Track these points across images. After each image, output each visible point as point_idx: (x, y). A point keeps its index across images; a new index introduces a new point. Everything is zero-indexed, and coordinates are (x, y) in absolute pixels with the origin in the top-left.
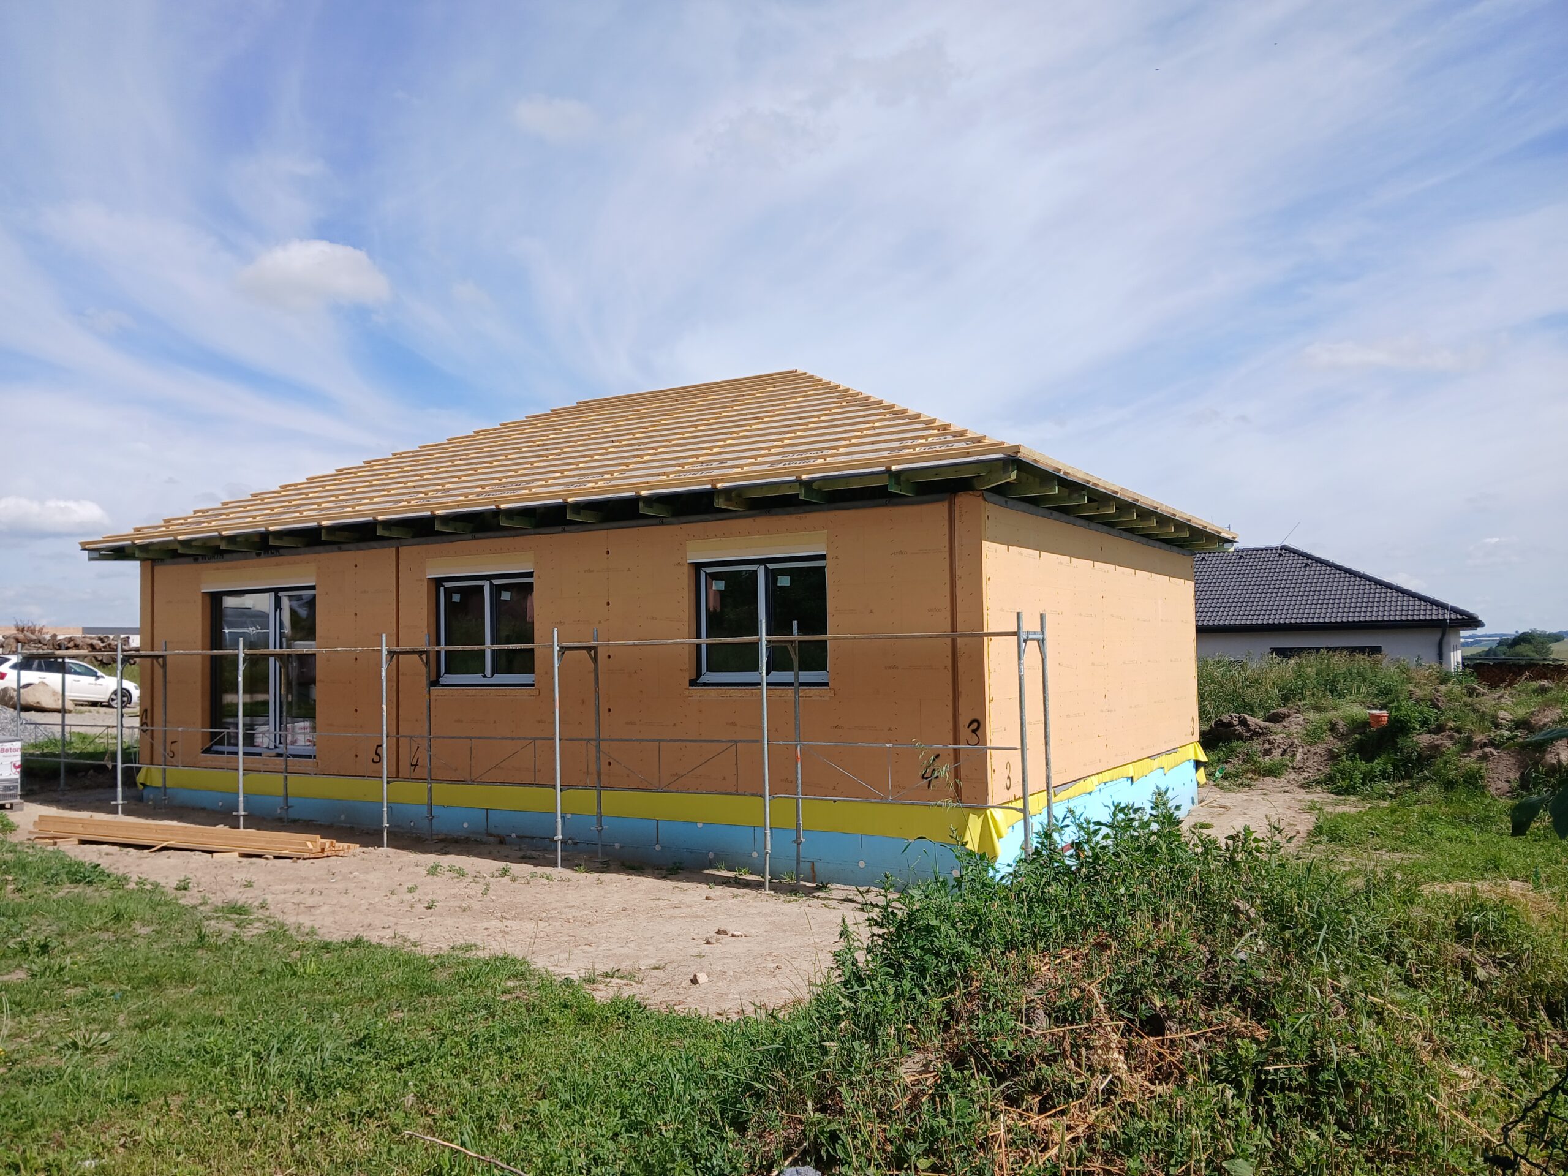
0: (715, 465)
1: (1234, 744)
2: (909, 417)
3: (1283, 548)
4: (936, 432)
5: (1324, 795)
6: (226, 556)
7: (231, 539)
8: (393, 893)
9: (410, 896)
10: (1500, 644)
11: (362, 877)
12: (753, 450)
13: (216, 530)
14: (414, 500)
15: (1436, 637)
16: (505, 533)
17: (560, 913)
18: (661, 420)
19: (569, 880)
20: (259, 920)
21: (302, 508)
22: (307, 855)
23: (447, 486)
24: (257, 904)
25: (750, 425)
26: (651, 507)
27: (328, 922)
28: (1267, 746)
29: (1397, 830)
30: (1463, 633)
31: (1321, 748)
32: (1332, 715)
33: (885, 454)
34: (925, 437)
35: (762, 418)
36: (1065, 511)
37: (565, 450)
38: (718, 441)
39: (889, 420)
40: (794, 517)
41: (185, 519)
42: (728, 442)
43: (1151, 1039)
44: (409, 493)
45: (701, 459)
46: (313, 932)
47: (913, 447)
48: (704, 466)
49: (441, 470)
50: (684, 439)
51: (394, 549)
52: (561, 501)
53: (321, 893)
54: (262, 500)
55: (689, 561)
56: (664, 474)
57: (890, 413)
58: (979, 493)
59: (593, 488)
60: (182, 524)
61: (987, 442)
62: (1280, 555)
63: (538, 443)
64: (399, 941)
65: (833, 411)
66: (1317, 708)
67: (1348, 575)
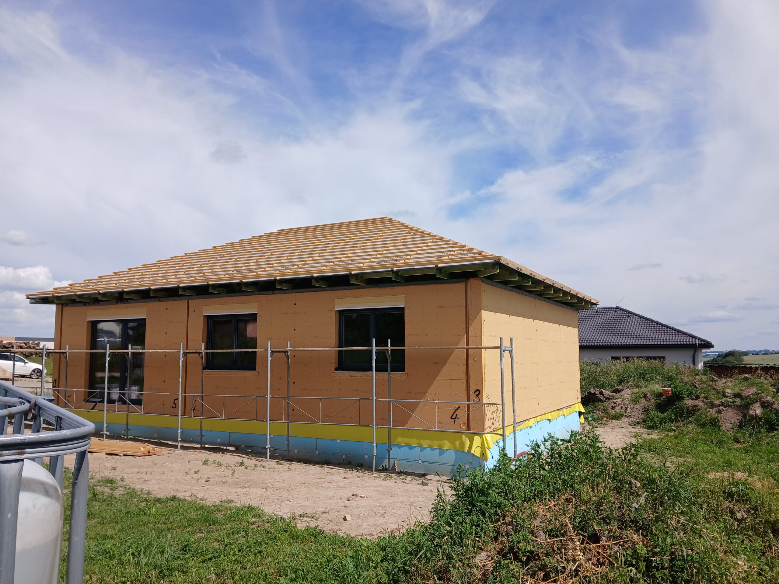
0: (349, 262)
1: (597, 404)
2: (445, 241)
3: (617, 308)
4: (458, 248)
5: (642, 430)
6: (100, 303)
7: (104, 294)
8: (187, 474)
9: (195, 475)
10: (719, 356)
11: (170, 465)
12: (368, 255)
13: (97, 290)
14: (198, 277)
15: (691, 352)
16: (244, 294)
17: (273, 485)
18: (321, 240)
19: (274, 468)
20: (121, 487)
21: (140, 280)
22: (141, 454)
23: (214, 270)
24: (119, 478)
25: (366, 243)
26: (318, 282)
27: (156, 487)
28: (613, 405)
29: (679, 447)
30: (704, 351)
31: (639, 406)
32: (644, 389)
33: (435, 259)
34: (454, 251)
35: (372, 240)
36: (519, 288)
37: (273, 253)
38: (350, 250)
39: (435, 242)
40: (389, 288)
41: (80, 284)
42: (356, 251)
43: (594, 545)
44: (195, 273)
45: (342, 259)
46: (149, 493)
47: (448, 256)
48: (344, 263)
49: (211, 262)
50: (333, 249)
51: (187, 301)
52: (273, 278)
53: (151, 473)
54: (119, 275)
55: (336, 309)
56: (325, 266)
57: (435, 239)
58: (479, 279)
59: (289, 272)
60: (78, 287)
61: (484, 254)
62: (616, 311)
63: (259, 250)
64: (194, 498)
65: (407, 237)
66: (638, 387)
67: (649, 321)
